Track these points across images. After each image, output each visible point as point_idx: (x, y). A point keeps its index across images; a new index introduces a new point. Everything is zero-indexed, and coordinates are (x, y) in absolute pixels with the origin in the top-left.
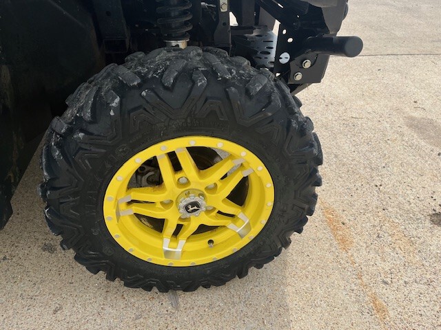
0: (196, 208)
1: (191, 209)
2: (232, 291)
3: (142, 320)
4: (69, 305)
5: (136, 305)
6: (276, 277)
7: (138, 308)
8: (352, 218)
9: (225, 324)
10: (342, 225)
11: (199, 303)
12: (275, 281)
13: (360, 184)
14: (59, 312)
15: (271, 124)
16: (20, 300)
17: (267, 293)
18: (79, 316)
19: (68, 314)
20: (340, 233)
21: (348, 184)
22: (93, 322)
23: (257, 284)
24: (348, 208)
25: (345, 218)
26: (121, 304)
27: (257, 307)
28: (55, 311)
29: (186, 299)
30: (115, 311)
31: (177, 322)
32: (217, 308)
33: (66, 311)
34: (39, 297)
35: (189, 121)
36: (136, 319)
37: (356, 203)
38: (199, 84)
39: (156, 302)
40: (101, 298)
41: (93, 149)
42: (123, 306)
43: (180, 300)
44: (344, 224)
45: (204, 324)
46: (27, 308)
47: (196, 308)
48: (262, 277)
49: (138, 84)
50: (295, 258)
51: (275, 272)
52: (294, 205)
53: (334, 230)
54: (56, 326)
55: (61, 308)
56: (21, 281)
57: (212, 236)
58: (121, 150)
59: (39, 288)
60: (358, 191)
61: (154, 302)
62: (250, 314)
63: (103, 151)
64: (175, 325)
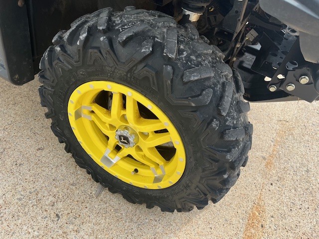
0: (126, 141)
1: (122, 140)
2: (138, 211)
3: (74, 187)
4: (48, 150)
5: (78, 177)
6: (174, 225)
7: (78, 179)
8: (273, 227)
9: (115, 228)
10: (260, 226)
11: (112, 203)
12: (171, 227)
13: (306, 206)
14: (40, 151)
15: (193, 113)
16: (29, 131)
17: (158, 231)
18: (47, 161)
19: (44, 155)
20: (253, 231)
21: (297, 199)
22: (50, 169)
23: (157, 219)
24: (278, 217)
25: (268, 223)
26: (72, 170)
27: (144, 234)
28: (39, 149)
29: (106, 194)
30: (65, 171)
31: (90, 204)
32: (119, 215)
33: (43, 153)
34: (38, 136)
35: (129, 76)
36: (72, 185)
37: (289, 218)
38: (143, 50)
39: (90, 183)
40: (65, 159)
41: (65, 63)
42: (71, 172)
43: (103, 192)
44: (262, 227)
45: (104, 218)
46: (28, 137)
47: (108, 204)
48: (165, 218)
49: (103, 29)
50: (199, 222)
51: (177, 221)
52: (197, 187)
53: (250, 225)
54: (32, 158)
55: (43, 149)
56: (38, 121)
57: (139, 167)
58: (81, 73)
59: (42, 130)
60: (300, 211)
61: (89, 182)
62: (135, 235)
63: (70, 67)
64: (88, 205)
